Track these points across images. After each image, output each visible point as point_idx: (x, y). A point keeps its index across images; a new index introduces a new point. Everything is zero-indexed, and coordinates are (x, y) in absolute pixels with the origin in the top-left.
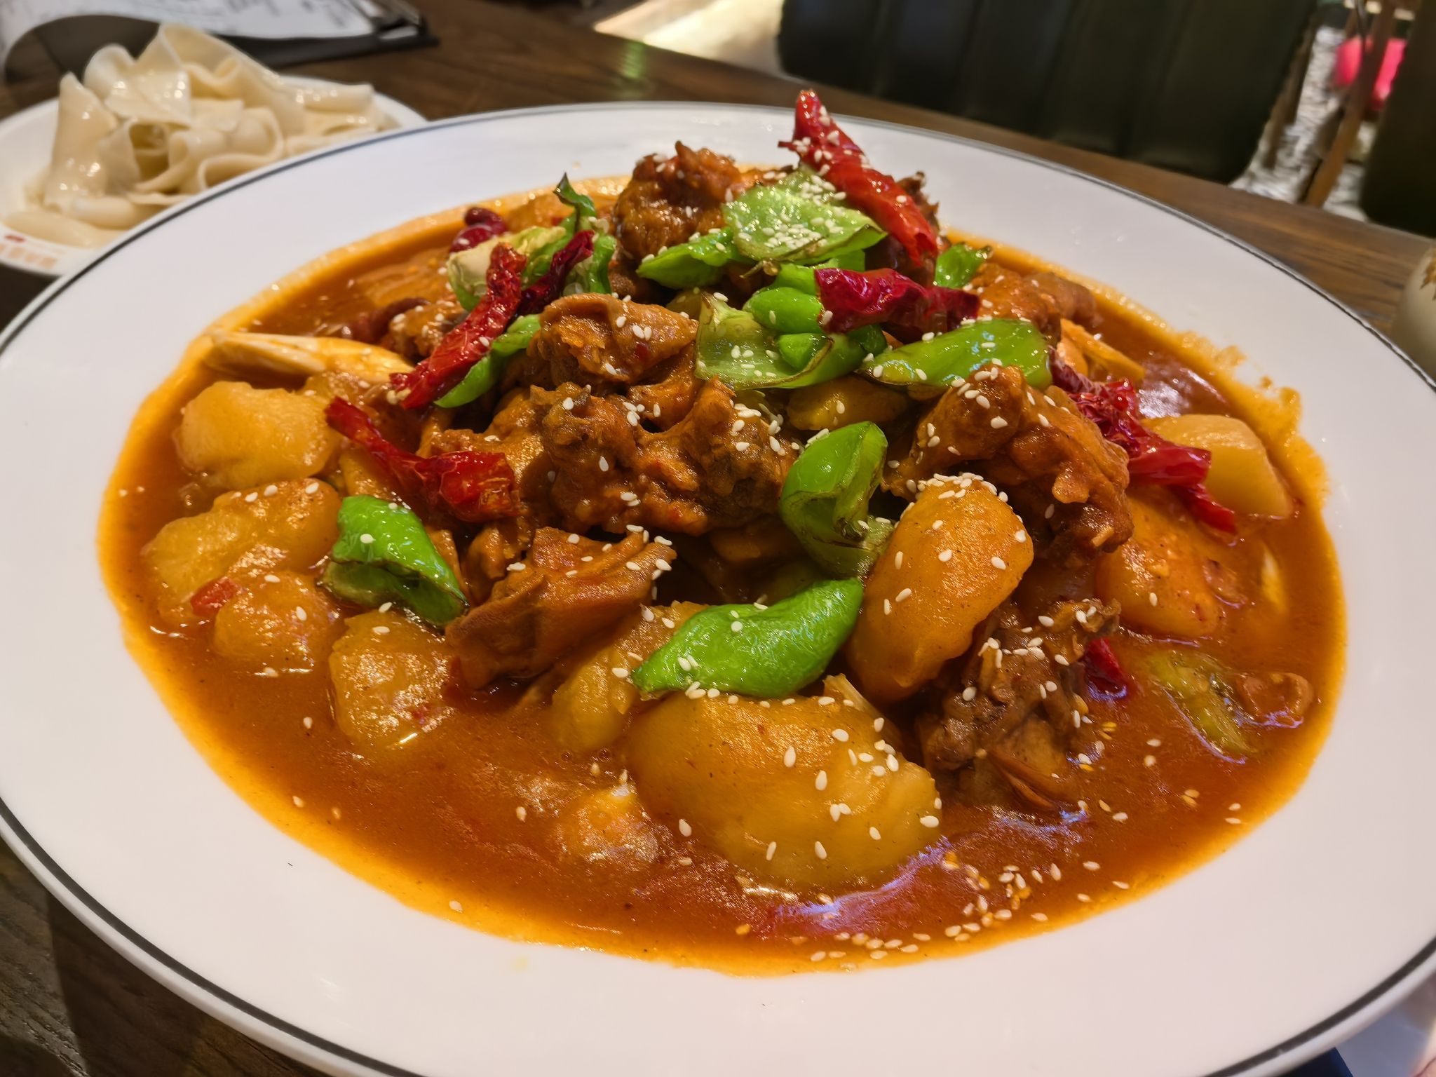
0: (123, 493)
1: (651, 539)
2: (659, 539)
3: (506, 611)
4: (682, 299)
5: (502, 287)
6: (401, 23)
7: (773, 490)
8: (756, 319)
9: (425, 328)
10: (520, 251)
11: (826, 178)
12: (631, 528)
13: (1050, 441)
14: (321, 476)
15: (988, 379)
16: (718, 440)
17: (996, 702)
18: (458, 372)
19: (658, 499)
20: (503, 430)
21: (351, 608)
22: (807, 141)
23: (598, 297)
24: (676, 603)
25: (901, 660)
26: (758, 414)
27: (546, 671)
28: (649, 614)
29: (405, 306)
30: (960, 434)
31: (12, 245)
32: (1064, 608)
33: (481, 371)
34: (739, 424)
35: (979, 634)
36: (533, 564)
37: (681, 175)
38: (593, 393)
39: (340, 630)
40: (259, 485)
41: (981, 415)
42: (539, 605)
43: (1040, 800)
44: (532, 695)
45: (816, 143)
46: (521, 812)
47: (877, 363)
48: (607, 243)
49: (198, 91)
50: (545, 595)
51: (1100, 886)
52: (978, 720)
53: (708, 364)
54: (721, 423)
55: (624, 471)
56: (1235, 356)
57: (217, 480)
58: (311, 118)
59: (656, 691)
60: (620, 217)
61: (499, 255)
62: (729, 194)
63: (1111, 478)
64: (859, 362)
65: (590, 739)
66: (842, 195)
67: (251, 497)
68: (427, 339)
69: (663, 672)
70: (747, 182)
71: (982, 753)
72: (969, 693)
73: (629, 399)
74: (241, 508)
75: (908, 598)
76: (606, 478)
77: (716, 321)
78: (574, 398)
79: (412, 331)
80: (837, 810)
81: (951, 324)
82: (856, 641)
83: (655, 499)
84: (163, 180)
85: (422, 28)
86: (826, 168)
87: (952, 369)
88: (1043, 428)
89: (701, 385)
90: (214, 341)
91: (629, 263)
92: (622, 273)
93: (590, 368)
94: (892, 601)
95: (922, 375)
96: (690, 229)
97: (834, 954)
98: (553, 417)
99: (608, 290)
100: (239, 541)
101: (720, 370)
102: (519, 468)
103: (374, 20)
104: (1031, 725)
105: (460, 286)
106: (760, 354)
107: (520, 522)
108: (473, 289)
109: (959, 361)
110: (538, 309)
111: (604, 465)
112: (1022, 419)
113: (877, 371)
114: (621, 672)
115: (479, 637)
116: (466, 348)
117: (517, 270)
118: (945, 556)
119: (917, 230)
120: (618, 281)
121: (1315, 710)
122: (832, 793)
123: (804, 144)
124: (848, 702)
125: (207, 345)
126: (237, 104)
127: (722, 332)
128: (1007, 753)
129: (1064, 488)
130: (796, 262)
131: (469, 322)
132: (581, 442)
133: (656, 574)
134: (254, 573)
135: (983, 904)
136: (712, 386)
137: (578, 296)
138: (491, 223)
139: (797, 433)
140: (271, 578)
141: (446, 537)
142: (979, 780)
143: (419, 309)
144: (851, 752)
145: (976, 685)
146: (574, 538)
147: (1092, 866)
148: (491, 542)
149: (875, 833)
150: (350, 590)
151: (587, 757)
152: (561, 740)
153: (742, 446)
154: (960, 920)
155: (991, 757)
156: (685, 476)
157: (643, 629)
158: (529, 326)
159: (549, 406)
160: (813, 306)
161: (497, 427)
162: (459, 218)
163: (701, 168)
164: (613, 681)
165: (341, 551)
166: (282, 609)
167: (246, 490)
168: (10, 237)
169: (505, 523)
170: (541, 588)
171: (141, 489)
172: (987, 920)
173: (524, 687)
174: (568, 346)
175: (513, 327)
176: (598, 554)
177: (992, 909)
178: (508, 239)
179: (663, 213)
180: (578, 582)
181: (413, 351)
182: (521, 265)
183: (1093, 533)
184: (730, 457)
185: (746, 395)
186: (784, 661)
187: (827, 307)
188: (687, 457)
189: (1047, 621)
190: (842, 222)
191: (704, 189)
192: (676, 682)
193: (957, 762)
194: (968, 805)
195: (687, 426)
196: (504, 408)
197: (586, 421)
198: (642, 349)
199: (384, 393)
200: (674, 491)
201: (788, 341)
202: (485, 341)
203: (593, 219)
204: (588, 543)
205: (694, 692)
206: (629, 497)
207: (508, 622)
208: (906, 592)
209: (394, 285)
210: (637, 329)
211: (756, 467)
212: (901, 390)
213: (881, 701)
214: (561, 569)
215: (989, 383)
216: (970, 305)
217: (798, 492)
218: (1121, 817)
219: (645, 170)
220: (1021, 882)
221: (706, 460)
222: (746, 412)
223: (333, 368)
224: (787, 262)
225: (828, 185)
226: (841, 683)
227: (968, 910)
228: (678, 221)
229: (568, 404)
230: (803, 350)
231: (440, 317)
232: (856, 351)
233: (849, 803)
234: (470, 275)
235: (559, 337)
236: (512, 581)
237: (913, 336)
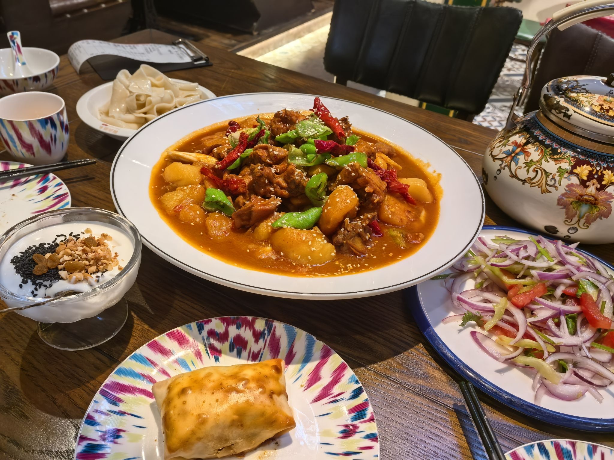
0: (153, 187)
1: (277, 198)
2: (278, 198)
3: (246, 210)
4: (285, 146)
5: (243, 142)
6: (201, 59)
7: (304, 188)
8: (302, 151)
9: (223, 151)
10: (247, 133)
11: (320, 118)
12: (272, 196)
13: (365, 179)
14: (200, 184)
15: (351, 165)
16: (292, 176)
17: (348, 231)
18: (233, 161)
19: (278, 189)
20: (243, 175)
21: (209, 212)
22: (316, 109)
23: (265, 144)
24: (282, 212)
25: (328, 222)
26: (301, 171)
27: (253, 225)
28: (276, 213)
29: (216, 146)
30: (345, 177)
31: (104, 126)
32: (366, 214)
33: (238, 161)
34: (296, 173)
35: (345, 217)
36: (251, 202)
37: (286, 116)
38: (264, 166)
39: (207, 216)
40: (186, 185)
41: (350, 173)
42: (252, 209)
43: (358, 253)
44: (250, 230)
45: (318, 110)
46: (248, 251)
47: (328, 161)
48: (268, 132)
49: (153, 85)
50: (254, 207)
51: (367, 268)
52: (344, 235)
53: (290, 160)
54: (293, 172)
55: (271, 183)
56: (428, 165)
57: (175, 185)
58: (181, 92)
59: (277, 227)
60: (271, 126)
61: (242, 134)
62: (297, 122)
63: (380, 188)
64: (324, 161)
65: (263, 238)
66: (324, 123)
67: (185, 188)
68: (223, 154)
69: (278, 224)
70: (301, 118)
71: (345, 242)
72: (343, 229)
73: (273, 168)
74: (183, 190)
75: (330, 209)
76: (267, 185)
77: (292, 151)
78: (261, 166)
79: (219, 152)
80: (313, 249)
81: (347, 153)
82: (320, 220)
83: (277, 189)
84: (144, 110)
85: (207, 60)
86: (320, 116)
87: (345, 163)
88: (364, 176)
89: (289, 165)
90: (168, 153)
91: (273, 137)
92: (271, 140)
93: (264, 160)
94: (327, 210)
95: (338, 164)
96: (288, 130)
97: (311, 276)
98: (256, 170)
99: (268, 143)
100: (183, 197)
101: (293, 162)
102: (247, 182)
103: (192, 57)
104: (356, 237)
105: (232, 141)
106: (303, 159)
107: (247, 195)
108: (235, 142)
109: (347, 162)
110: (252, 147)
111: (267, 181)
112: (359, 174)
113: (327, 163)
114: (269, 224)
115: (239, 216)
116: (235, 156)
117: (246, 138)
118: (338, 200)
119: (340, 131)
120: (270, 141)
121: (424, 241)
122: (312, 246)
123: (315, 110)
124: (317, 232)
125: (166, 154)
126: (163, 89)
127: (294, 153)
128: (350, 242)
129: (368, 189)
130: (311, 138)
131: (235, 150)
132: (262, 176)
133: (277, 205)
134: (187, 204)
135: (342, 270)
136: (291, 165)
137: (261, 144)
138: (236, 125)
139: (309, 176)
140: (192, 205)
141: (230, 197)
142: (345, 248)
143: (220, 147)
144: (317, 239)
145: (344, 228)
146: (260, 197)
147: (367, 265)
148: (241, 199)
149: (321, 255)
150: (209, 208)
151: (262, 241)
152: (256, 238)
153: (297, 178)
154: (337, 272)
155: (347, 243)
156: (284, 184)
157: (274, 217)
158: (250, 151)
159: (255, 168)
160: (314, 148)
161: (241, 174)
162: (227, 123)
163: (291, 115)
164: (268, 226)
165: (207, 200)
166: (195, 211)
167: (185, 186)
168: (103, 124)
169: (244, 194)
170: (253, 206)
171: (157, 187)
172: (343, 272)
173: (248, 229)
174: (259, 155)
175: (245, 151)
176: (265, 201)
177: (344, 270)
178: (244, 130)
179: (281, 125)
180: (261, 205)
181: (219, 157)
182: (247, 137)
183: (375, 200)
184: (294, 180)
185: (299, 167)
186: (304, 222)
187: (317, 148)
188: (285, 180)
189: (362, 217)
190: (322, 129)
191: (291, 119)
192: (281, 225)
193: (340, 243)
194: (342, 253)
195: (285, 173)
196: (243, 170)
197: (263, 171)
198: (275, 156)
199: (214, 166)
200: (282, 188)
201: (308, 156)
202: (239, 154)
203: (265, 127)
204: (262, 199)
205: (285, 227)
206: (272, 189)
207: (246, 213)
208: (330, 207)
209: (211, 141)
210: (275, 152)
211: (300, 182)
212: (333, 167)
213: (324, 232)
214: (257, 203)
215: (351, 166)
216: (352, 149)
217: (308, 187)
218: (375, 257)
219: (277, 115)
220: (351, 267)
221: (289, 181)
222: (298, 170)
223: (199, 161)
224: (309, 138)
225: (321, 120)
226: (316, 228)
227: (339, 270)
228: (285, 128)
229: (259, 168)
230: (312, 158)
231: (226, 149)
232: (323, 158)
233: (316, 248)
234: (234, 139)
235: (257, 153)
236: (246, 205)
237: (337, 156)
